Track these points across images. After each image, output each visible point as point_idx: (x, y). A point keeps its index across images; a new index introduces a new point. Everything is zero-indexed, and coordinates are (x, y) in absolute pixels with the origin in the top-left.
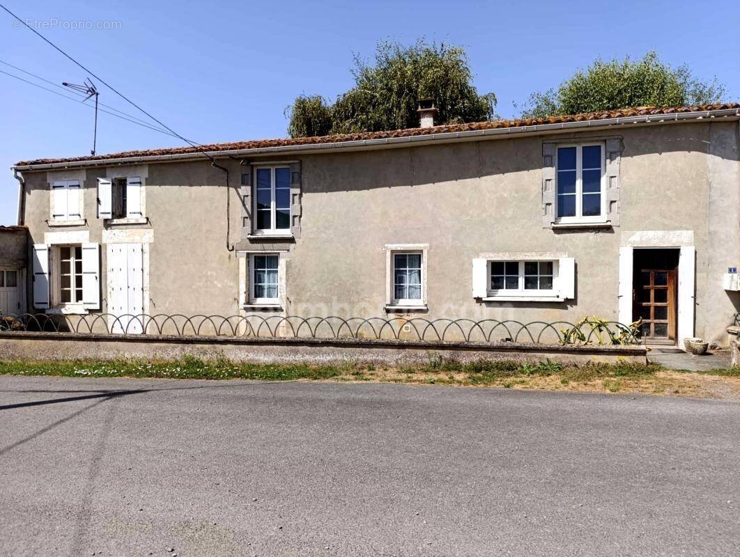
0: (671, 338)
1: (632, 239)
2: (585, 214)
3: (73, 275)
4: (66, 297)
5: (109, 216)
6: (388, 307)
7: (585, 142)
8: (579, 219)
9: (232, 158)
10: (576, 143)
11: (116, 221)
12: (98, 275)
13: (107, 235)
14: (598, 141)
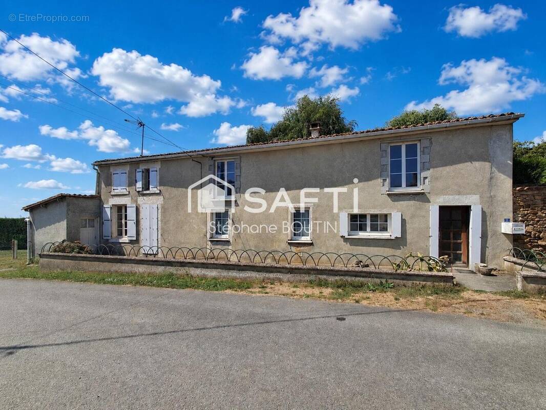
0: (464, 263)
1: (438, 201)
2: (407, 186)
3: (123, 221)
4: (120, 234)
5: (141, 190)
6: (289, 241)
7: (407, 141)
8: (404, 189)
9: (203, 156)
10: (401, 142)
11: (145, 192)
12: (135, 221)
13: (141, 200)
14: (414, 141)
